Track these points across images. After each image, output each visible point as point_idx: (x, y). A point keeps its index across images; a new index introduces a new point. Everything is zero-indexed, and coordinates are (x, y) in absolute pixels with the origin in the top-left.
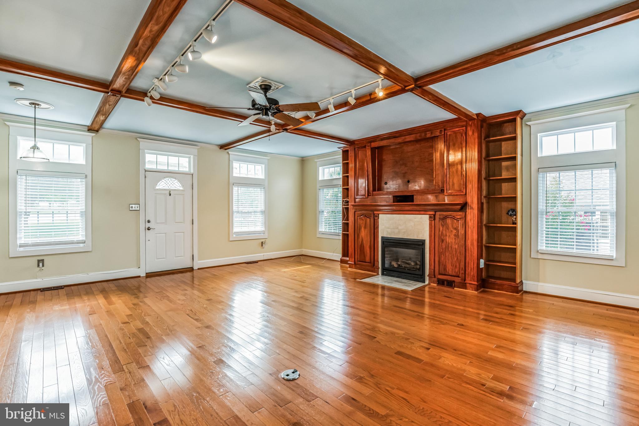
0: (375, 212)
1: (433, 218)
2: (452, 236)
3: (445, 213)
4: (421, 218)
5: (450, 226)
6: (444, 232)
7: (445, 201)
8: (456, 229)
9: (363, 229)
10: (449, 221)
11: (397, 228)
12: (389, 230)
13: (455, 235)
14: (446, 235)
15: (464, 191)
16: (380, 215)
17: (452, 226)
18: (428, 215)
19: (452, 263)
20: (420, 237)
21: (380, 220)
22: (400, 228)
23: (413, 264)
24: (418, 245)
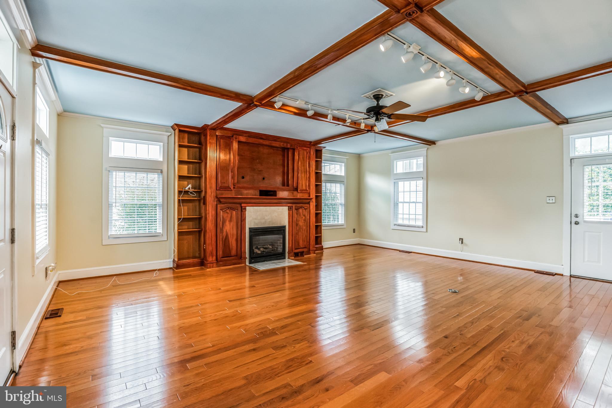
0: (243, 205)
1: (290, 209)
2: (303, 221)
3: (298, 205)
4: (282, 209)
5: (301, 214)
6: (298, 218)
7: (297, 197)
8: (304, 216)
9: (227, 223)
10: (301, 210)
11: (264, 219)
12: (257, 221)
13: (304, 220)
14: (299, 221)
15: (309, 191)
16: (247, 208)
17: (303, 214)
18: (288, 207)
19: (302, 240)
20: (282, 224)
21: (247, 212)
22: (266, 218)
23: (271, 247)
24: (280, 230)
